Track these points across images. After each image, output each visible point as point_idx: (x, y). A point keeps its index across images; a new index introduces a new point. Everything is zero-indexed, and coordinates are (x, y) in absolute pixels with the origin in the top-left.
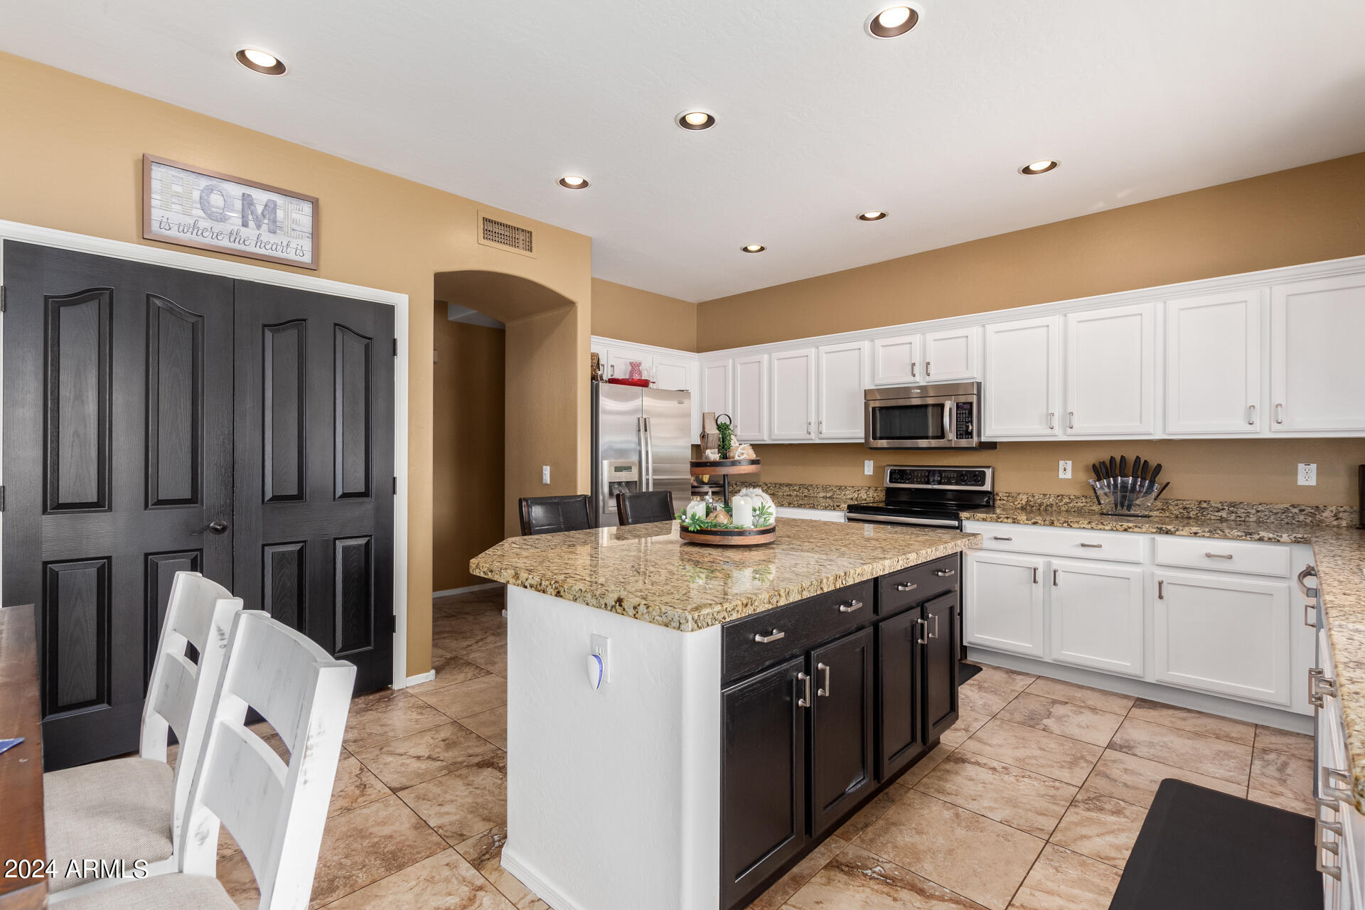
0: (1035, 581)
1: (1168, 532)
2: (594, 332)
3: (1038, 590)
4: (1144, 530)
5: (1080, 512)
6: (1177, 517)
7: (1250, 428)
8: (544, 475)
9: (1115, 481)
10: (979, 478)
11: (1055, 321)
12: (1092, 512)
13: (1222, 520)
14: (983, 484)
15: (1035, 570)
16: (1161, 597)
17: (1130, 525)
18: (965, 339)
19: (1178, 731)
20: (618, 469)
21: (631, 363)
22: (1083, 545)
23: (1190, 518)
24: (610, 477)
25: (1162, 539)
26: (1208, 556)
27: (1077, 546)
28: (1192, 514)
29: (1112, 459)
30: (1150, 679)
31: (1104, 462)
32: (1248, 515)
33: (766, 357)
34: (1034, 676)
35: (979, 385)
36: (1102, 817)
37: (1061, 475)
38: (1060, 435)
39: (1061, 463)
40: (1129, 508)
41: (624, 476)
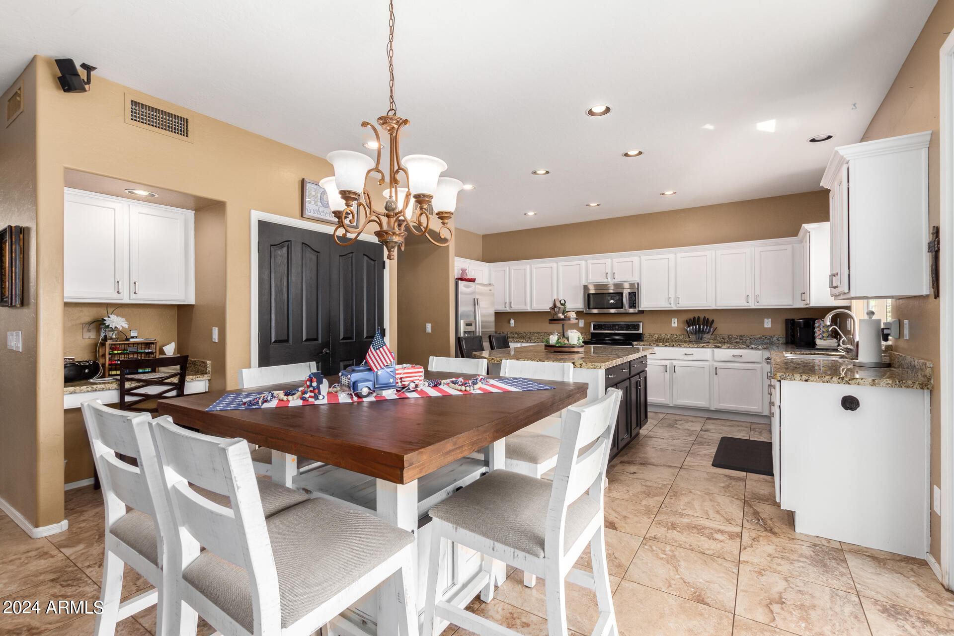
0: (666, 371)
1: (719, 347)
2: (458, 255)
3: (667, 375)
4: (710, 347)
5: (681, 341)
6: (720, 342)
7: (747, 304)
8: (427, 329)
9: (696, 327)
10: (636, 327)
11: (671, 256)
12: (686, 342)
13: (737, 342)
14: (638, 330)
15: (666, 366)
16: (716, 374)
17: (704, 345)
18: (631, 263)
19: (725, 426)
20: (467, 325)
21: (462, 270)
22: (686, 354)
23: (725, 342)
24: (464, 328)
25: (716, 350)
26: (734, 356)
27: (683, 355)
28: (726, 341)
29: (694, 318)
30: (712, 409)
31: (691, 319)
32: (747, 340)
33: (528, 267)
34: (665, 413)
35: (638, 284)
36: (704, 447)
37: (673, 325)
38: (674, 307)
39: (673, 319)
40: (701, 339)
41: (469, 329)
